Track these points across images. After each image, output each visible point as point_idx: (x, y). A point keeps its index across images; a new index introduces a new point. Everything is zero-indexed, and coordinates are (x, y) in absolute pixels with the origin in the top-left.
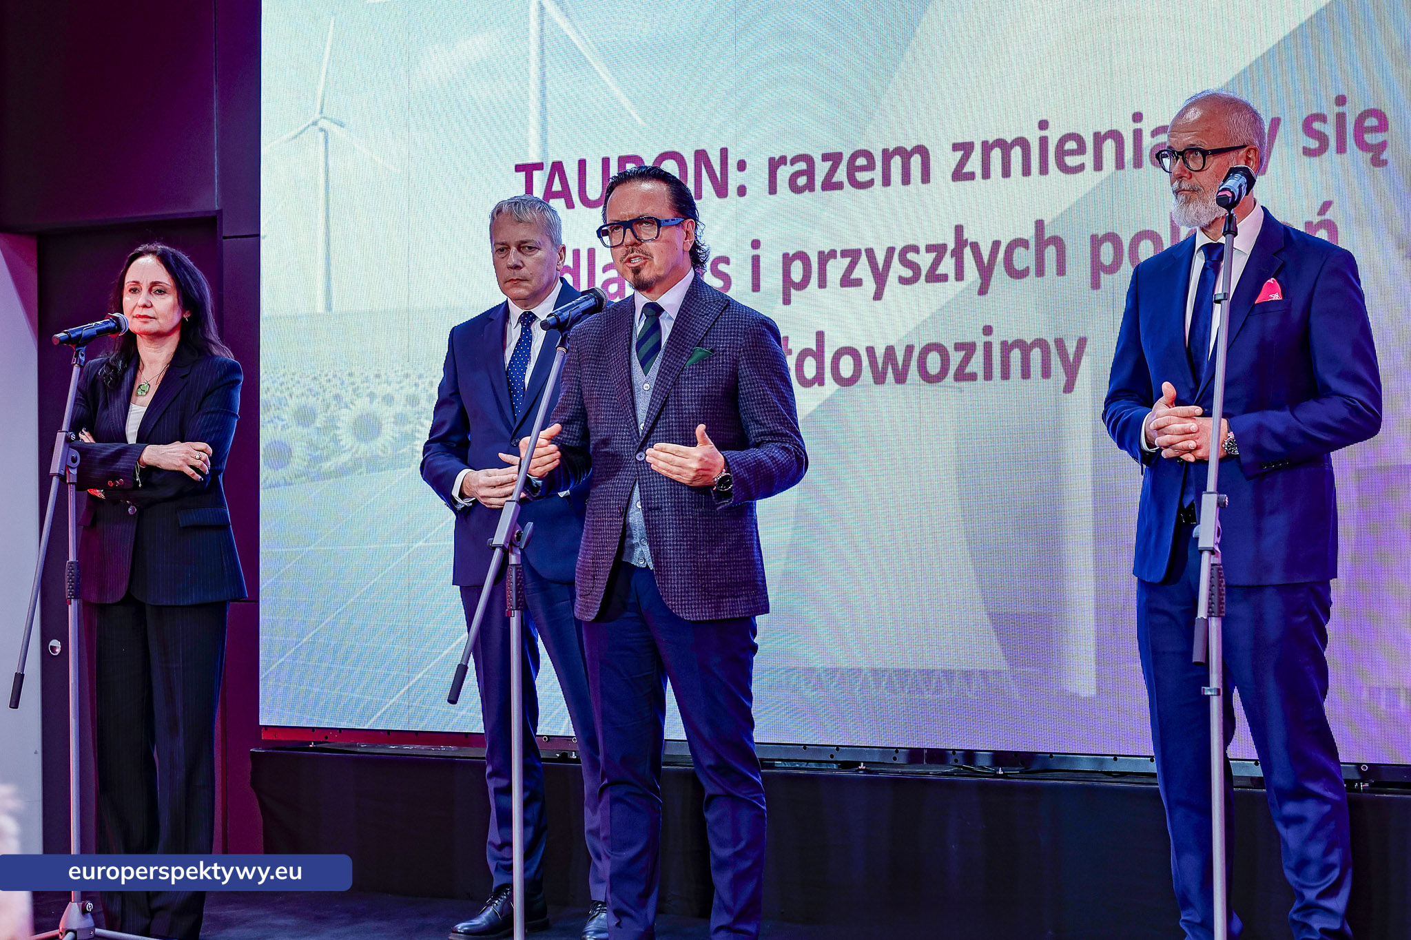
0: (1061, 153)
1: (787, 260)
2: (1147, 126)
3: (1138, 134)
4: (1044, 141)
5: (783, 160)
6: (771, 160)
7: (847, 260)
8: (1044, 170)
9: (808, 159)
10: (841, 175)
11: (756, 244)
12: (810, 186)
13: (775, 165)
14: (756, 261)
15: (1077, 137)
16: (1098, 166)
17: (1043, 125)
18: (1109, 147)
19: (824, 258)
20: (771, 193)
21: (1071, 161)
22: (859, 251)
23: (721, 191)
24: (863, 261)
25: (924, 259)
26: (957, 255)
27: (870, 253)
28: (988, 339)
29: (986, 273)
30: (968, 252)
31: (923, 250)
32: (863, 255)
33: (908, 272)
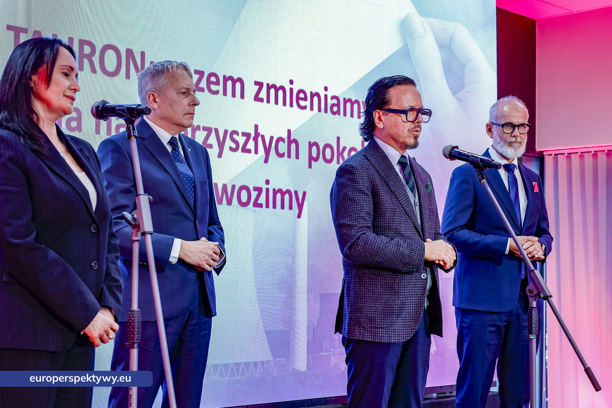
0: (298, 98)
2: (329, 94)
3: (326, 97)
4: (292, 90)
7: (206, 133)
8: (291, 105)
10: (203, 85)
15: (304, 92)
16: (312, 108)
17: (292, 82)
18: (316, 100)
19: (194, 129)
21: (302, 103)
22: (211, 129)
24: (213, 135)
25: (241, 140)
26: (256, 139)
27: (216, 130)
28: (267, 186)
29: (267, 151)
30: (260, 139)
31: (240, 134)
32: (213, 131)
33: (234, 146)
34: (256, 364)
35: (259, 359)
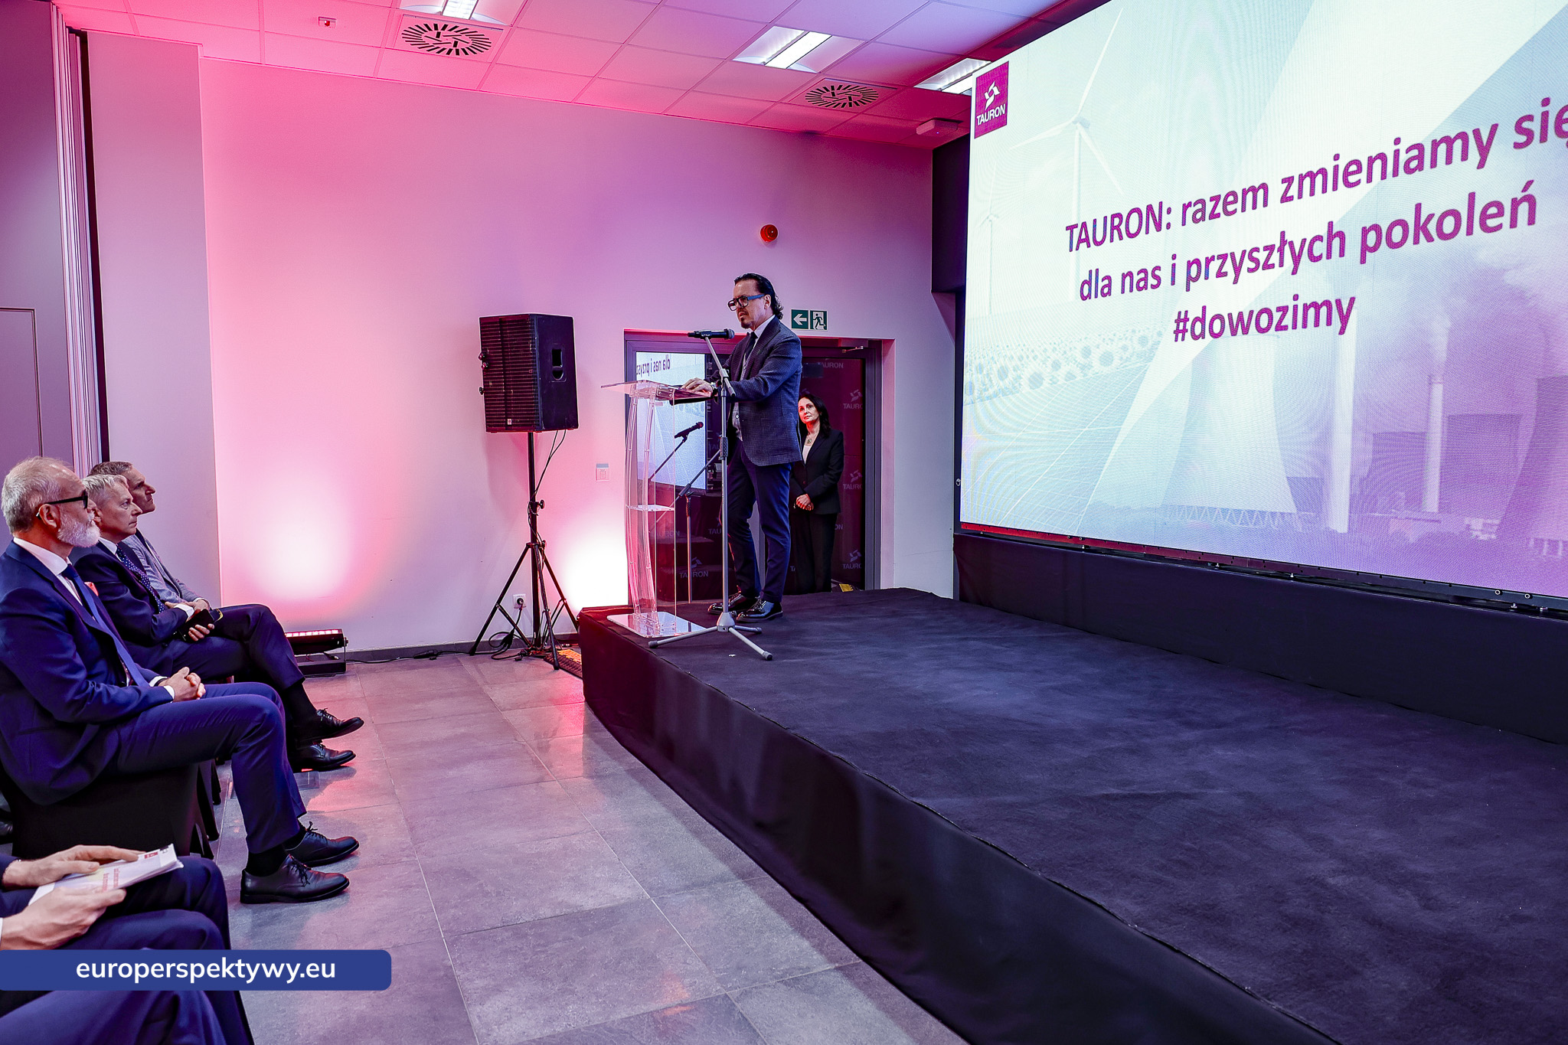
0: (1347, 174)
1: (1190, 264)
2: (1403, 147)
3: (1397, 153)
4: (1336, 168)
5: (1190, 204)
6: (1184, 205)
7: (1221, 261)
8: (1335, 188)
9: (1202, 202)
10: (1219, 209)
11: (1174, 257)
12: (1203, 218)
13: (1186, 207)
14: (1174, 265)
15: (1357, 162)
16: (1369, 180)
17: (1337, 157)
18: (1377, 165)
19: (1209, 261)
20: (1183, 225)
21: (1352, 179)
22: (1227, 254)
23: (1158, 227)
24: (1229, 258)
25: (1262, 256)
26: (1281, 250)
27: (1233, 255)
28: (1296, 303)
29: (1297, 260)
30: (1287, 248)
31: (1261, 249)
32: (1229, 257)
33: (1253, 265)
34: (1273, 514)
35: (1279, 509)
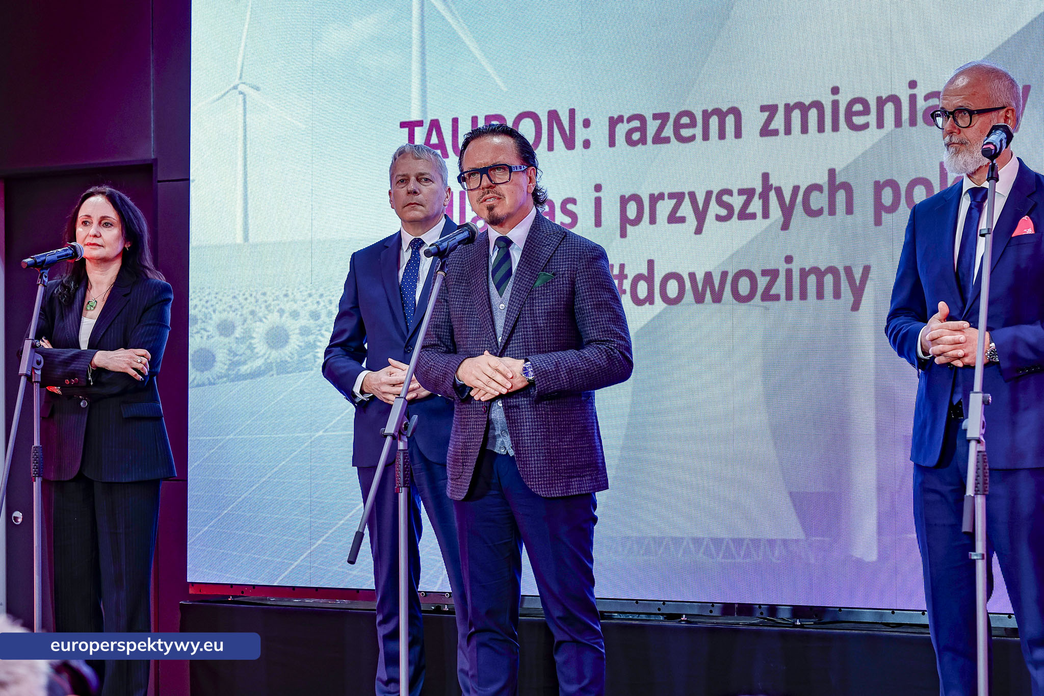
28: (789, 266)
